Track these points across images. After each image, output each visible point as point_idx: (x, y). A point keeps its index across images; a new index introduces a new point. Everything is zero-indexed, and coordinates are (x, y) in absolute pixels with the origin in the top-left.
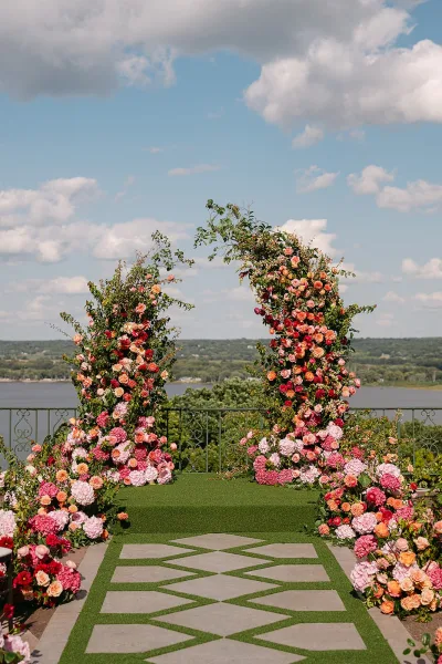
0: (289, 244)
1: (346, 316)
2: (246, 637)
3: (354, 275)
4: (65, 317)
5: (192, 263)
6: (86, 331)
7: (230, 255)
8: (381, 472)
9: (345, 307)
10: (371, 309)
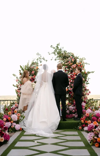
0: (71, 55)
1: (87, 74)
2: (55, 152)
3: (89, 64)
4: (14, 75)
5: (47, 61)
6: (19, 78)
7: (56, 59)
8: (96, 113)
9: (86, 72)
10: (93, 72)
